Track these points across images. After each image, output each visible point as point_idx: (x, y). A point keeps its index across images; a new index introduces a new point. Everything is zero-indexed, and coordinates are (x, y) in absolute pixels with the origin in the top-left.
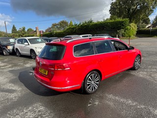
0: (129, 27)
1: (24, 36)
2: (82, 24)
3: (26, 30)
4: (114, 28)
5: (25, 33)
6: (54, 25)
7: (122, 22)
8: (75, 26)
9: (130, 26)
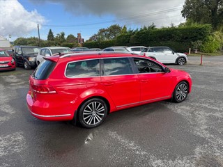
0: (210, 38)
1: (62, 44)
2: (139, 30)
3: (66, 37)
4: (187, 38)
5: (64, 40)
6: (102, 31)
7: (200, 29)
8: (129, 34)
9: (213, 35)
